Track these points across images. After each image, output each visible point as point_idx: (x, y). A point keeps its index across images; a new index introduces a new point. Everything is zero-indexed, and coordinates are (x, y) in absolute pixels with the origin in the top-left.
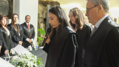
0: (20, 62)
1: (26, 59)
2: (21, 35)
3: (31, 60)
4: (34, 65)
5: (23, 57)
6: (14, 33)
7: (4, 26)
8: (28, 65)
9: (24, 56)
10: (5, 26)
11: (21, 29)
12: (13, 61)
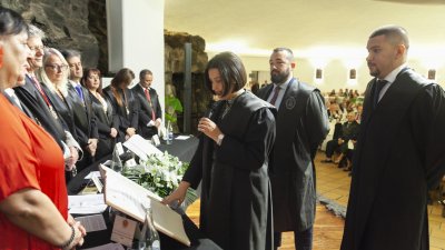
0: (146, 174)
1: (159, 168)
3: (171, 169)
5: (153, 163)
7: (93, 92)
9: (153, 158)
10: (97, 91)
11: (133, 98)
12: (129, 172)
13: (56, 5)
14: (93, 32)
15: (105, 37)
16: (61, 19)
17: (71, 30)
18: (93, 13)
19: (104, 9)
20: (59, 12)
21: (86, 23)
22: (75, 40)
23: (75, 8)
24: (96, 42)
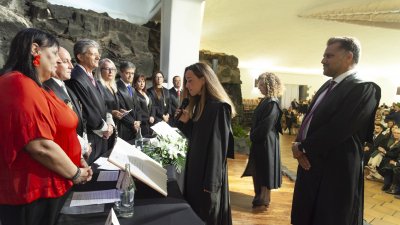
0: (157, 148)
1: (167, 144)
2: (168, 105)
4: (179, 155)
6: (155, 101)
7: (141, 92)
8: (170, 152)
9: (166, 137)
10: (143, 90)
13: (127, 32)
14: (151, 51)
15: (159, 54)
16: (129, 41)
17: (135, 49)
18: (152, 38)
19: (160, 34)
20: (128, 37)
21: (146, 44)
22: (137, 56)
23: (139, 35)
24: (152, 57)
